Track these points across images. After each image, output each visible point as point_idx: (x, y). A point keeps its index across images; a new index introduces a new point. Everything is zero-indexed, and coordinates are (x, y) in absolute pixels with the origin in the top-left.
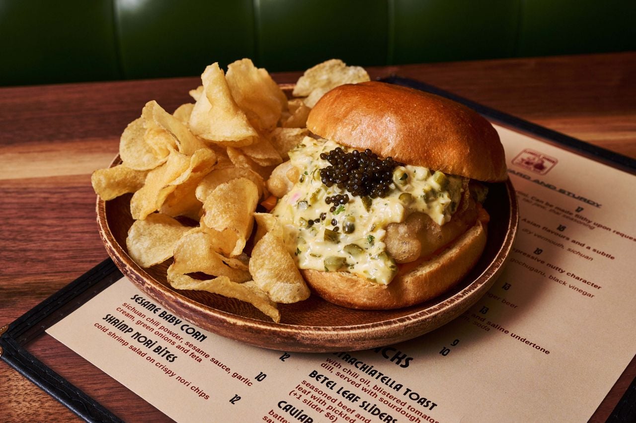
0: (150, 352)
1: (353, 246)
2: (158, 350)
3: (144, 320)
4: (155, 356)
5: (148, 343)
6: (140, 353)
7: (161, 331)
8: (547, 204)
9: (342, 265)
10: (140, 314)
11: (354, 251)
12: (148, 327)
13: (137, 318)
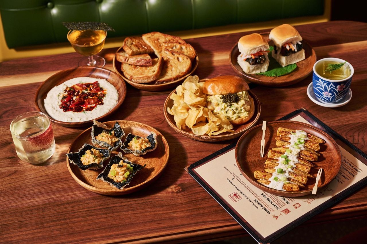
0: (349, 162)
1: (239, 112)
2: (347, 163)
3: (351, 170)
4: (348, 161)
5: (350, 164)
6: (351, 163)
7: (347, 167)
8: (240, 182)
9: (239, 117)
10: (352, 172)
11: (239, 113)
12: (350, 168)
13: (353, 171)
